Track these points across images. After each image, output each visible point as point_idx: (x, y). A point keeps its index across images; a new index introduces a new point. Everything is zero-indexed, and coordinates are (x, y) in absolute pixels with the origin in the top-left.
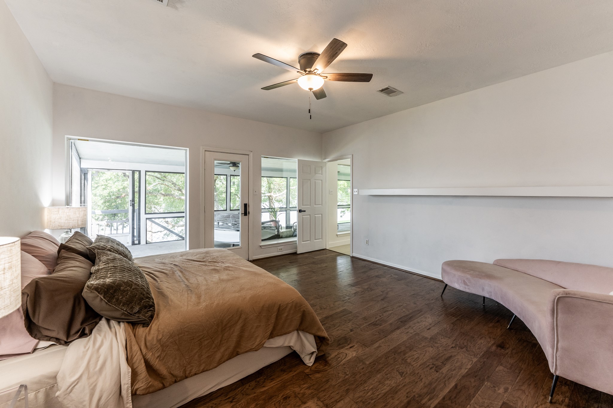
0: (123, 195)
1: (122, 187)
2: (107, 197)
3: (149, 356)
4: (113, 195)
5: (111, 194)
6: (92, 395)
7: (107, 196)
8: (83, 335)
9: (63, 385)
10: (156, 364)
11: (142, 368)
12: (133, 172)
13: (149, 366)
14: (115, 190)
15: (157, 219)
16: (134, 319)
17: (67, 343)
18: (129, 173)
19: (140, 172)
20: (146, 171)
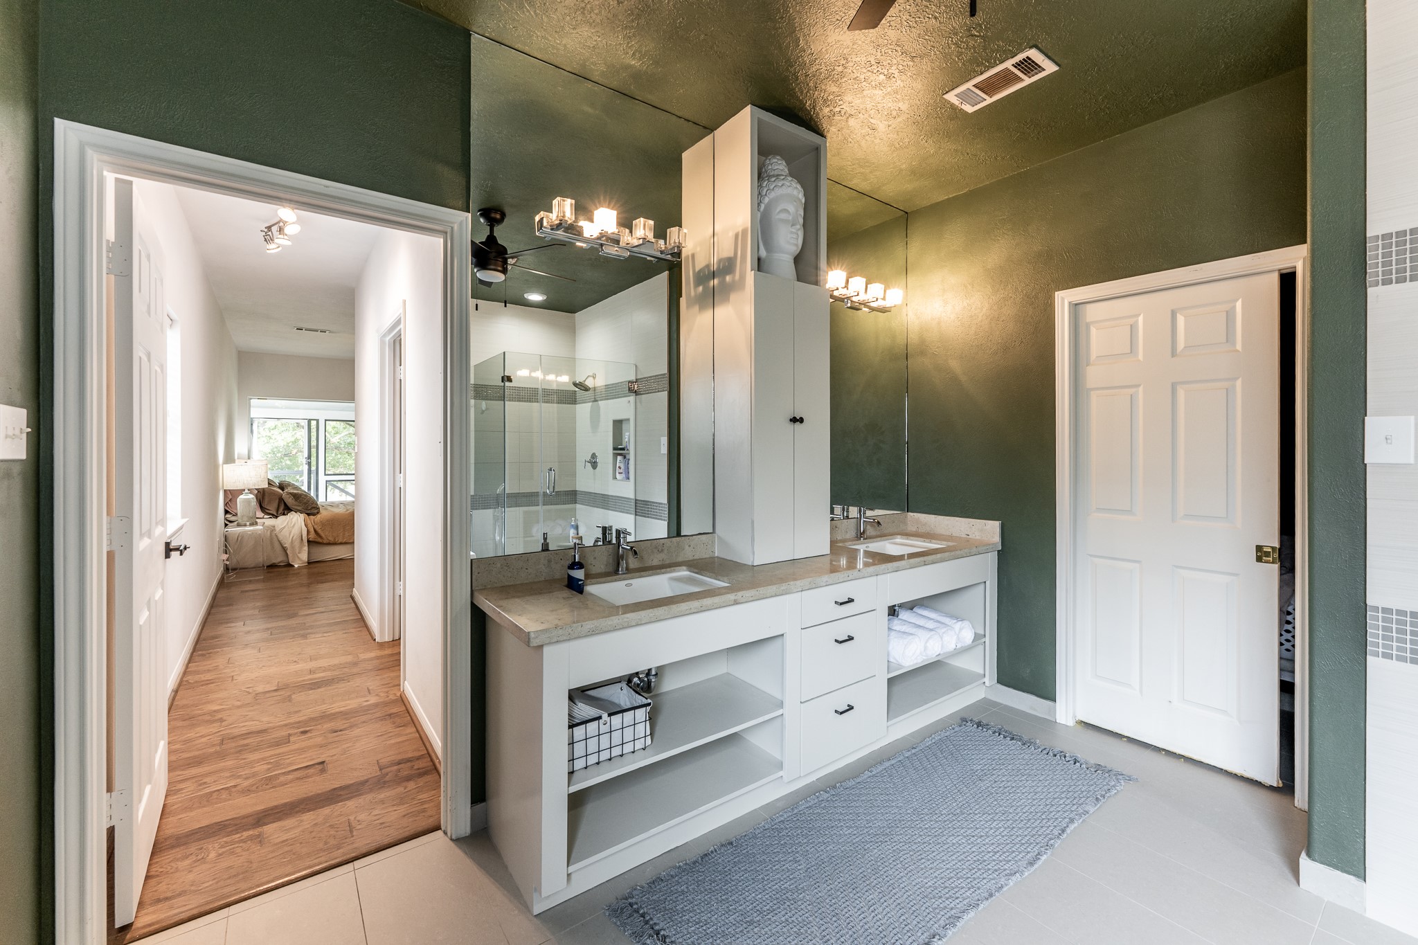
0: (294, 452)
1: (293, 439)
2: (269, 455)
3: (316, 527)
4: (279, 452)
5: (275, 450)
6: (290, 535)
7: (270, 453)
8: (284, 514)
9: (277, 529)
10: (319, 531)
11: (312, 530)
12: (309, 421)
13: (315, 531)
14: (281, 444)
15: (339, 483)
16: (309, 512)
17: (277, 517)
18: (305, 423)
19: (318, 421)
20: (326, 420)
